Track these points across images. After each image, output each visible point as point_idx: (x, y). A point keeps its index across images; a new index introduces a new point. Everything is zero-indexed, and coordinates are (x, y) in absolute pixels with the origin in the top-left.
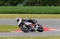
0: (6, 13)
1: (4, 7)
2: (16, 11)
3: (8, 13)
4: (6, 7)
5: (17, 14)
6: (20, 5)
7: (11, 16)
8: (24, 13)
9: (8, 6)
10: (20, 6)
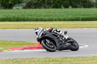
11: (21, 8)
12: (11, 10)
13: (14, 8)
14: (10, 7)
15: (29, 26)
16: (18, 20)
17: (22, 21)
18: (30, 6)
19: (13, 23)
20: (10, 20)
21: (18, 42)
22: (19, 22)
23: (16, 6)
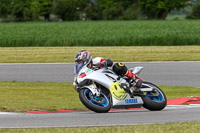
1: (124, 23)
2: (165, 35)
3: (137, 43)
4: (128, 22)
6: (176, 16)
9: (135, 18)
10: (176, 19)
13: (169, 17)
16: (176, 42)
20: (160, 42)
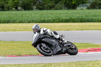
0: (59, 22)
2: (76, 17)
3: (62, 21)
5: (77, 22)
7: (66, 26)
8: (88, 21)
10: (82, 9)
11: (85, 8)
12: (75, 11)
13: (78, 8)
14: (74, 7)
15: (93, 27)
16: (82, 21)
17: (86, 22)
18: (94, 6)
19: (76, 24)
20: (74, 21)
21: (82, 43)
22: (82, 23)
23: (80, 7)
